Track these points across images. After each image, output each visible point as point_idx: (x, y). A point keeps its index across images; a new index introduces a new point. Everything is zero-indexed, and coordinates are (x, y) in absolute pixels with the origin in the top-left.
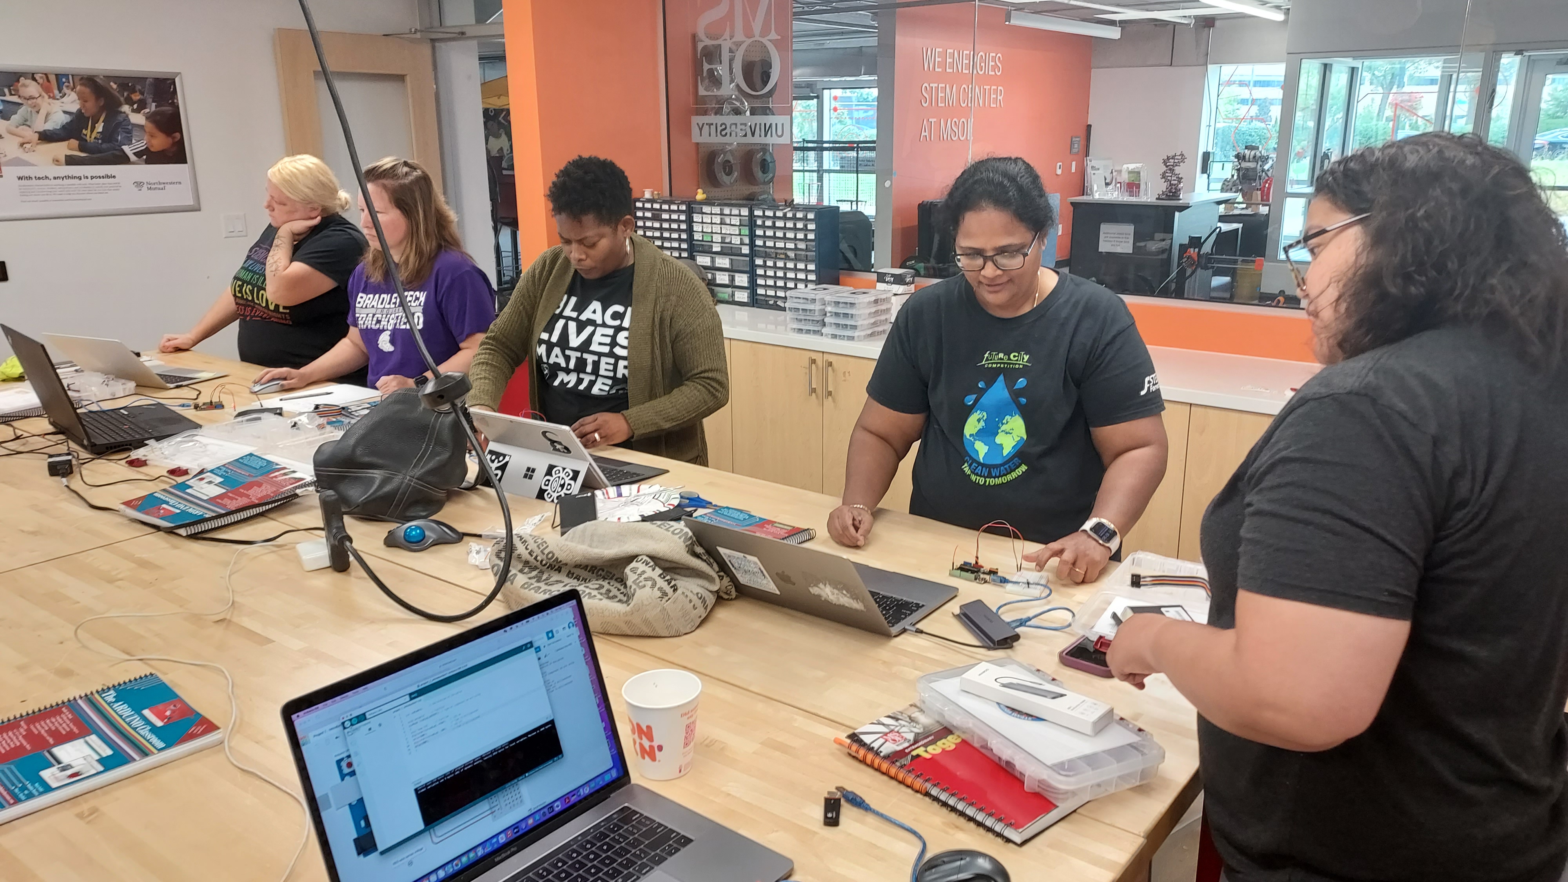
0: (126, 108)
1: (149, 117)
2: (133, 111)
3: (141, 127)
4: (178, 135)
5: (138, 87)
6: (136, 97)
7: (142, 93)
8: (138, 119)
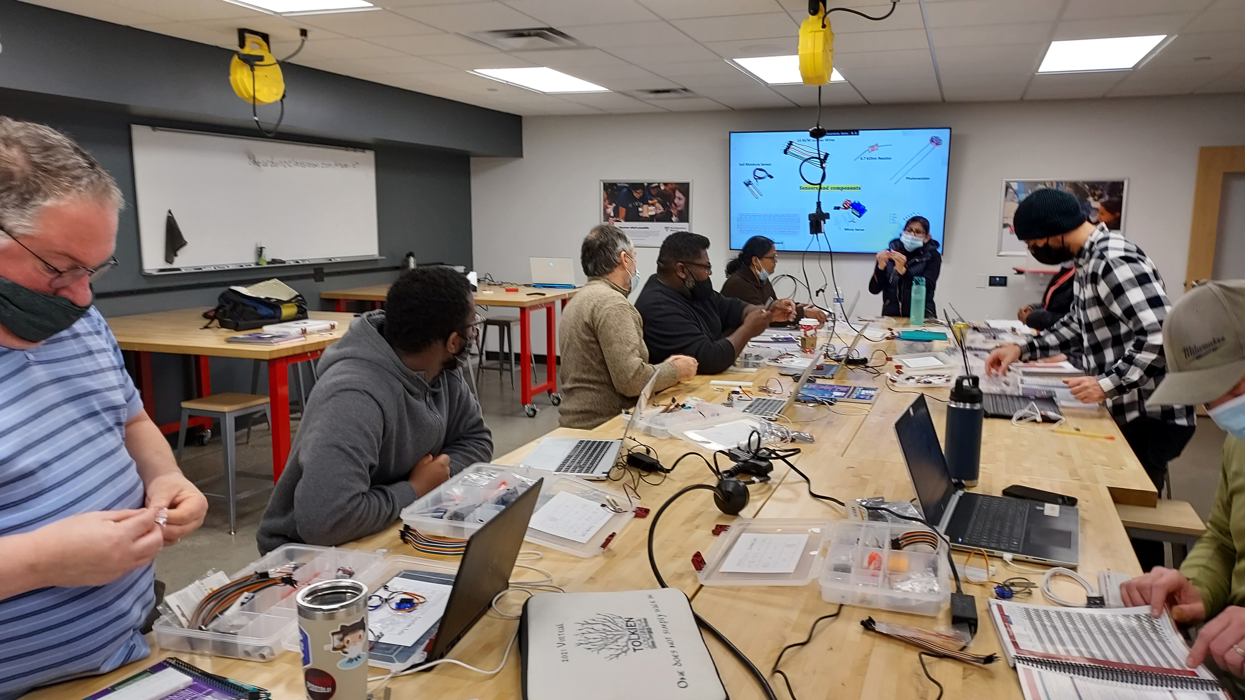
0: (1090, 199)
1: (1103, 204)
2: (1095, 200)
3: (1097, 210)
4: (1118, 214)
5: (1101, 187)
6: (1098, 192)
7: (1102, 190)
8: (1096, 205)
